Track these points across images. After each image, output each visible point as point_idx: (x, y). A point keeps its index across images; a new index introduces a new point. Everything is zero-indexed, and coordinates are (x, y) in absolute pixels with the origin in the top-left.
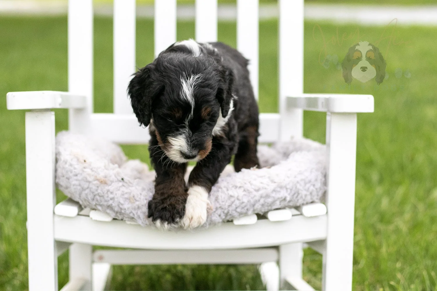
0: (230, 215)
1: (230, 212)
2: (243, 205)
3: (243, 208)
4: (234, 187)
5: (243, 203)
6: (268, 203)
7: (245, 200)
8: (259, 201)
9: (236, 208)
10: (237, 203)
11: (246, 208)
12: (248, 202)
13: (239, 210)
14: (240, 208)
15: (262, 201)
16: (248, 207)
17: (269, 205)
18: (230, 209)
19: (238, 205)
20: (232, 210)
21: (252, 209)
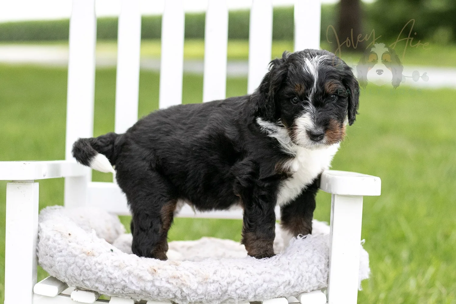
0: (229, 295)
1: (229, 292)
2: (244, 287)
3: (244, 291)
4: (237, 267)
5: (244, 284)
6: (271, 289)
7: (247, 282)
8: (262, 285)
9: (237, 289)
10: (238, 283)
11: (247, 291)
12: (250, 284)
13: (238, 292)
14: (241, 290)
15: (265, 286)
16: (249, 290)
17: (272, 291)
18: (230, 288)
19: (239, 286)
20: (231, 291)
21: (253, 294)
